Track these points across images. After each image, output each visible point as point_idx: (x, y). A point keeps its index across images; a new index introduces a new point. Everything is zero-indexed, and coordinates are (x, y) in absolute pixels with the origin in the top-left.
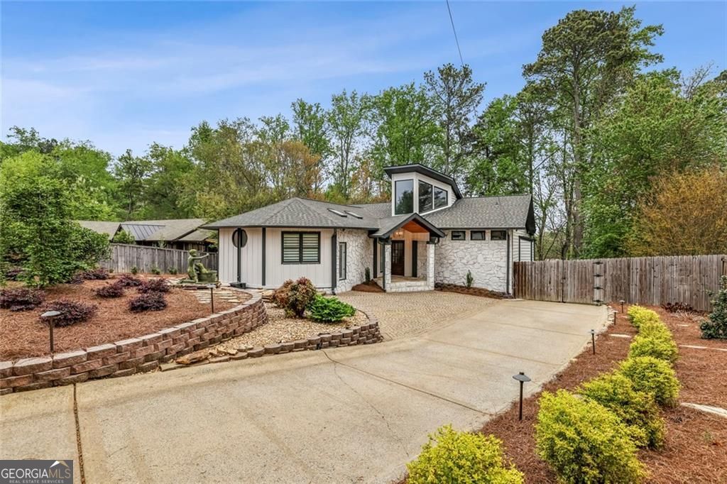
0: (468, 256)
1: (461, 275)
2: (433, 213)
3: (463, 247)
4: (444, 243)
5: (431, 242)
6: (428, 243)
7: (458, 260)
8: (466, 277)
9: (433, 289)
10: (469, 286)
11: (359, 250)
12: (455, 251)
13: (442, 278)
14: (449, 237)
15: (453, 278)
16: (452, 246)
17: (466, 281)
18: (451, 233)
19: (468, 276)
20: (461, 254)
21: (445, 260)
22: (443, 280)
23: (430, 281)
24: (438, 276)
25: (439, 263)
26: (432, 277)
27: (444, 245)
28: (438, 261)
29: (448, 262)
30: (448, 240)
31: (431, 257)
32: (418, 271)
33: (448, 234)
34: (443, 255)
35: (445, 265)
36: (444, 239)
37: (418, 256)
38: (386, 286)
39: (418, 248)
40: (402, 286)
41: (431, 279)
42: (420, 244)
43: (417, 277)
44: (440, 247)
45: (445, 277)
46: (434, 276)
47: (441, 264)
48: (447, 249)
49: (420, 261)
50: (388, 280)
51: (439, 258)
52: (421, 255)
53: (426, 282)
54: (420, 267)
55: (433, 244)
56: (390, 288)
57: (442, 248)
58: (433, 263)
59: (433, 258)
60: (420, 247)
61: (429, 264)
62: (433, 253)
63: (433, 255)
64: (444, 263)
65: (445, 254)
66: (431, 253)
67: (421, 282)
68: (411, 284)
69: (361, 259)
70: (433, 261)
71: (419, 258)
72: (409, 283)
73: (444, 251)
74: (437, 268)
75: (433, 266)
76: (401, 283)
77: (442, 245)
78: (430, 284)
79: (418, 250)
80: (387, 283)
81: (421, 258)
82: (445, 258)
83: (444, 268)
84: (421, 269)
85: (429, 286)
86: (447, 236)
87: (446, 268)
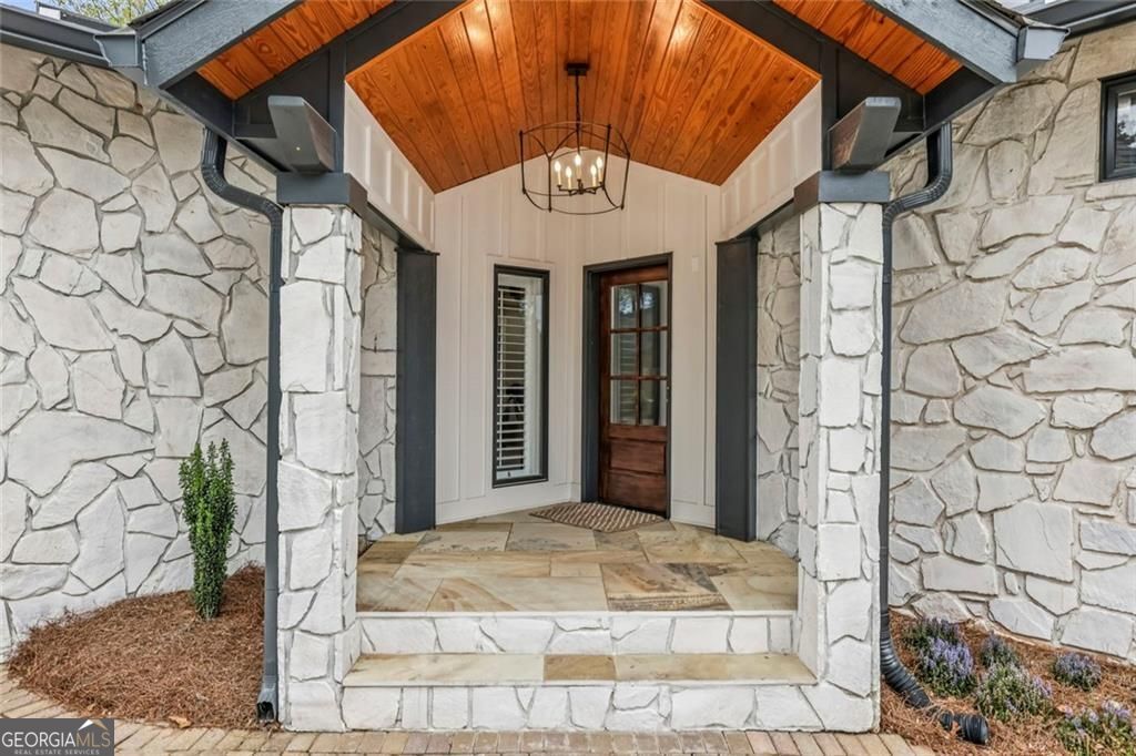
9: (868, 712)
11: (171, 295)
13: (984, 579)
14: (1076, 147)
15: (1123, 588)
16: (1113, 244)
18: (1089, 98)
21: (1014, 397)
22: (995, 596)
23: (821, 617)
24: (937, 553)
25: (945, 422)
26: (845, 580)
27: (1001, 245)
28: (944, 401)
29: (1051, 418)
30: (1053, 181)
31: (843, 355)
32: (762, 487)
33: (1050, 126)
34: (990, 345)
35: (1018, 445)
36: (1006, 186)
37: (760, 365)
38: (287, 654)
39: (761, 303)
40: (502, 650)
41: (831, 598)
42: (775, 261)
43: (754, 538)
44: (959, 270)
45: (1023, 569)
46: (867, 563)
47: (976, 432)
48: (1035, 284)
49: (781, 404)
50: (313, 593)
51: (949, 377)
52: (785, 360)
53: (791, 623)
54: (777, 458)
55: (859, 206)
56: (330, 680)
57: (981, 280)
58: (861, 419)
59: (860, 363)
60: (779, 287)
61: (819, 426)
62: (867, 308)
63: (862, 331)
64: (1008, 421)
65: (1014, 331)
66: (840, 310)
67: (732, 618)
68: (613, 638)
69: (199, 373)
70: (869, 399)
71: (768, 380)
72: (600, 620)
73: (1003, 302)
74: (929, 475)
75: (873, 452)
76: (494, 617)
77: (986, 244)
78: (828, 655)
79: (767, 315)
80: (292, 629)
81: (786, 385)
82: (1021, 375)
83: (1005, 476)
84: (783, 470)
85: (815, 685)
86: (1040, 144)
87: (1028, 480)
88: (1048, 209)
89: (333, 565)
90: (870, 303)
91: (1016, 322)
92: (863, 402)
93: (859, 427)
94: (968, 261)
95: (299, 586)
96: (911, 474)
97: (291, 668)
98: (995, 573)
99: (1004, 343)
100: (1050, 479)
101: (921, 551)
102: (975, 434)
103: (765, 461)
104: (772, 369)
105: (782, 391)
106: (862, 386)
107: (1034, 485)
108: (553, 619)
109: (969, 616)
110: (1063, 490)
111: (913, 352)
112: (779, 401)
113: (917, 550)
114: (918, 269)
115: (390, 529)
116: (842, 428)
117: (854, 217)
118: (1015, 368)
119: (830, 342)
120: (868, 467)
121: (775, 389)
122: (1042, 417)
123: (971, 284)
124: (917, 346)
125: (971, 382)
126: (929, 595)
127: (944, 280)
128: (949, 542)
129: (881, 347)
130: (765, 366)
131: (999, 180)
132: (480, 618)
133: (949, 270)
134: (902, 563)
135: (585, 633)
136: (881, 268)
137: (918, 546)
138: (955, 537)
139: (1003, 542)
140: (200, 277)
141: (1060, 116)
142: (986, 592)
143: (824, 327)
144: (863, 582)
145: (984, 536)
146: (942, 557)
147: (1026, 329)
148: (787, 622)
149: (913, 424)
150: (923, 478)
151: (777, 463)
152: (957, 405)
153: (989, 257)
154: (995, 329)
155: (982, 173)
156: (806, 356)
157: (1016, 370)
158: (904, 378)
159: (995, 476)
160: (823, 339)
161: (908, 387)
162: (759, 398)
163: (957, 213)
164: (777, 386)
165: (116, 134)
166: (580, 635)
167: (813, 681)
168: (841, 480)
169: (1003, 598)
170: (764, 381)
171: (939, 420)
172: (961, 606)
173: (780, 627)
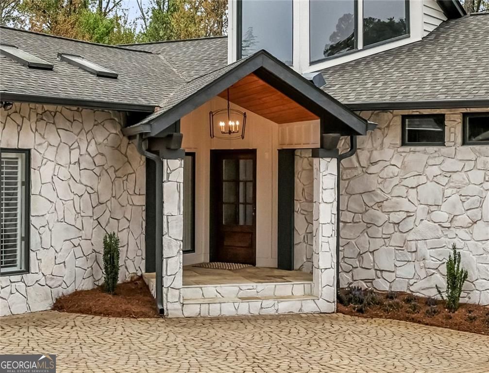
0: (455, 198)
1: (430, 263)
2: (358, 62)
3: (436, 170)
4: (376, 156)
5: (326, 149)
6: (315, 153)
7: (421, 211)
8: (444, 269)
9: (333, 307)
10: (454, 299)
11: (86, 178)
12: (412, 182)
13: (371, 274)
14: (395, 135)
15: (406, 271)
16: (404, 166)
17: (443, 283)
18: (398, 120)
19: (451, 265)
20: (429, 192)
21: (379, 213)
22: (374, 279)
23: (320, 280)
24: (357, 267)
25: (360, 222)
26: (327, 269)
27: (376, 163)
28: (360, 214)
29: (389, 220)
30: (389, 144)
31: (326, 203)
32: (297, 249)
33: (388, 126)
34: (373, 196)
35: (380, 229)
36: (377, 144)
37: (296, 200)
38: (167, 295)
39: (296, 175)
40: (223, 297)
41: (323, 274)
42: (302, 159)
43: (293, 269)
44: (364, 169)
45: (382, 269)
46: (333, 263)
47: (369, 225)
48: (385, 177)
49: (304, 216)
50: (174, 276)
51: (361, 206)
52: (305, 198)
53: (311, 286)
54: (302, 236)
55: (330, 159)
56: (179, 302)
57: (370, 174)
58: (331, 221)
59: (330, 205)
60: (303, 170)
61: (319, 223)
62: (333, 188)
63: (331, 195)
64: (378, 221)
65: (379, 192)
66: (325, 189)
67: (293, 285)
68: (257, 292)
69: (92, 207)
70: (333, 215)
71: (299, 206)
72: (253, 286)
73: (376, 182)
74: (355, 240)
75: (335, 231)
76: (221, 286)
77: (372, 162)
78: (322, 291)
79: (298, 180)
80: (168, 287)
81: (306, 208)
82: (381, 206)
83: (377, 239)
84: (305, 242)
85: (318, 299)
86: (386, 131)
87: (383, 240)
88: (388, 153)
89: (180, 268)
90: (333, 187)
91: (379, 188)
92: (331, 216)
93: (331, 224)
94: (366, 166)
95: (170, 274)
96: (349, 240)
97: (168, 299)
98: (374, 271)
99: (377, 195)
100: (389, 239)
101: (353, 267)
102: (369, 226)
103: (298, 238)
104: (301, 202)
105: (304, 210)
106: (331, 211)
107: (385, 241)
108: (238, 286)
109: (367, 287)
110: (392, 243)
111: (350, 197)
112: (303, 214)
113: (351, 267)
114: (351, 168)
115: (144, 271)
116: (326, 224)
117: (329, 162)
118: (380, 203)
119: (322, 199)
120: (333, 235)
121: (301, 209)
122: (387, 219)
123: (367, 174)
124: (351, 195)
125: (367, 208)
126: (355, 282)
127: (360, 172)
128: (361, 263)
129: (337, 200)
130: (297, 200)
131: (375, 142)
132: (216, 287)
133: (361, 169)
134: (347, 272)
135: (248, 291)
136: (337, 177)
137: (352, 265)
138: (363, 261)
139: (377, 262)
140: (92, 170)
141: (391, 124)
142: (371, 278)
143: (321, 195)
144: (332, 269)
145: (371, 260)
146: (359, 268)
147: (383, 191)
148: (310, 285)
149: (350, 223)
150: (353, 241)
151: (303, 238)
152: (364, 216)
153: (373, 167)
154: (374, 191)
155: (370, 138)
156: (315, 202)
157: (381, 204)
158: (347, 206)
159: (374, 239)
160: (321, 198)
161: (349, 209)
162: (295, 213)
163: (363, 150)
164: (303, 208)
165: (74, 120)
166: (247, 292)
167: (317, 298)
168: (326, 239)
169: (377, 280)
170: (297, 206)
171: (358, 221)
172: (364, 284)
173: (307, 287)
